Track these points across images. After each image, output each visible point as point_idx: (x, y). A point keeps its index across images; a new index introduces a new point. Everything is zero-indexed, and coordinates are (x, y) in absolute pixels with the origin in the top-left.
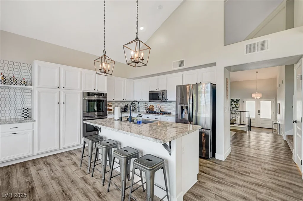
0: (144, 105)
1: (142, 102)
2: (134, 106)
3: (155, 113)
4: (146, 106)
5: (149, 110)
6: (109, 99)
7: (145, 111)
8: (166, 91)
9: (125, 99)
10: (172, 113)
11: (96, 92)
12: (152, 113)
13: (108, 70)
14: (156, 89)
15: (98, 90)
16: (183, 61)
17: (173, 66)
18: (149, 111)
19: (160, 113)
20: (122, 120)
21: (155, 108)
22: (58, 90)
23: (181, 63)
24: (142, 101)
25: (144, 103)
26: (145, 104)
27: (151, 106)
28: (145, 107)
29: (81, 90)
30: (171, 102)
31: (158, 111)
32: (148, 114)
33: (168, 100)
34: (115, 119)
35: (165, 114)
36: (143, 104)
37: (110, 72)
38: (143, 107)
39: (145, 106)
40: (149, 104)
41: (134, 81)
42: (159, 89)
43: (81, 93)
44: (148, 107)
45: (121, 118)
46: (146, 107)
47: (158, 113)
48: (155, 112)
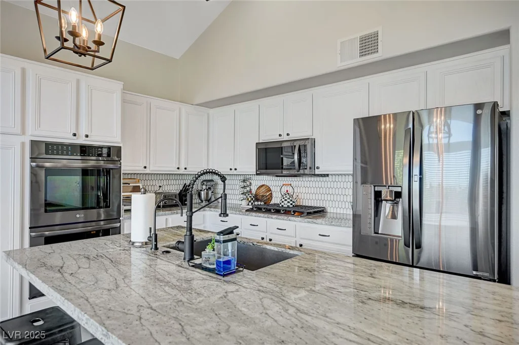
0: (242, 184)
1: (234, 177)
2: (210, 188)
3: (278, 212)
4: (248, 189)
5: (257, 200)
6: (128, 164)
7: (244, 203)
8: (313, 142)
9: (182, 167)
10: (329, 210)
11: (81, 141)
12: (268, 211)
13: (95, 42)
14: (280, 135)
15: (87, 136)
16: (376, 35)
17: (339, 56)
18: (256, 203)
19: (294, 212)
20: (156, 248)
21: (274, 195)
23: (369, 43)
24: (235, 172)
25: (242, 178)
26: (244, 181)
27: (263, 189)
28: (245, 191)
29: (23, 132)
30: (328, 175)
31: (286, 204)
32: (254, 214)
33: (318, 168)
34: (133, 240)
35: (309, 213)
36: (237, 182)
37: (105, 51)
38: (237, 192)
39: (244, 187)
40: (258, 182)
41: (211, 111)
42: (288, 135)
43: (23, 144)
44: (254, 192)
45: (154, 239)
46: (247, 191)
47: (287, 212)
48: (278, 208)
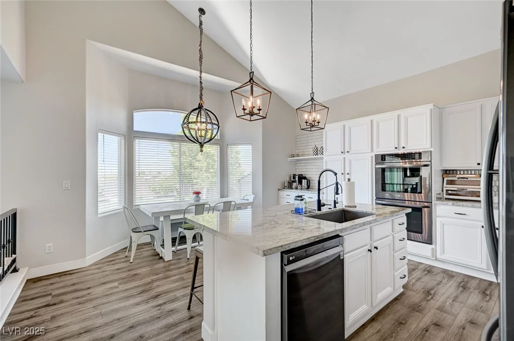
11: (401, 151)
15: (404, 148)
22: (343, 156)
29: (372, 151)
43: (372, 157)
